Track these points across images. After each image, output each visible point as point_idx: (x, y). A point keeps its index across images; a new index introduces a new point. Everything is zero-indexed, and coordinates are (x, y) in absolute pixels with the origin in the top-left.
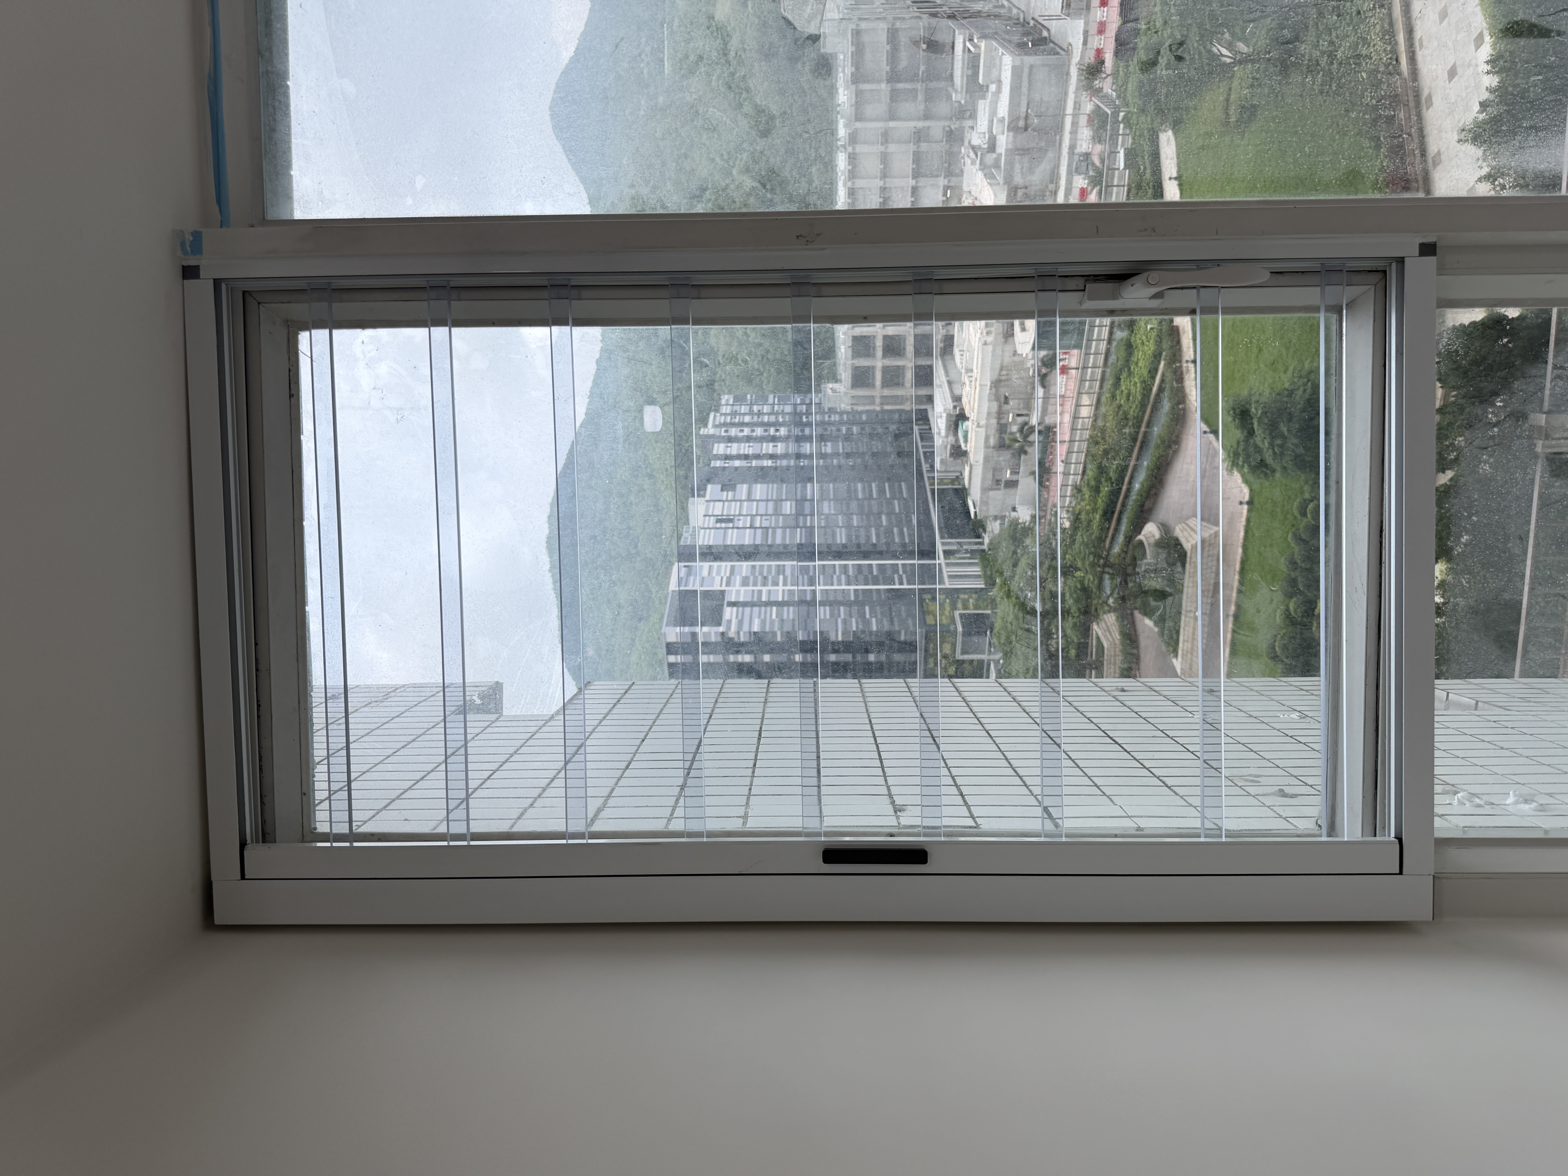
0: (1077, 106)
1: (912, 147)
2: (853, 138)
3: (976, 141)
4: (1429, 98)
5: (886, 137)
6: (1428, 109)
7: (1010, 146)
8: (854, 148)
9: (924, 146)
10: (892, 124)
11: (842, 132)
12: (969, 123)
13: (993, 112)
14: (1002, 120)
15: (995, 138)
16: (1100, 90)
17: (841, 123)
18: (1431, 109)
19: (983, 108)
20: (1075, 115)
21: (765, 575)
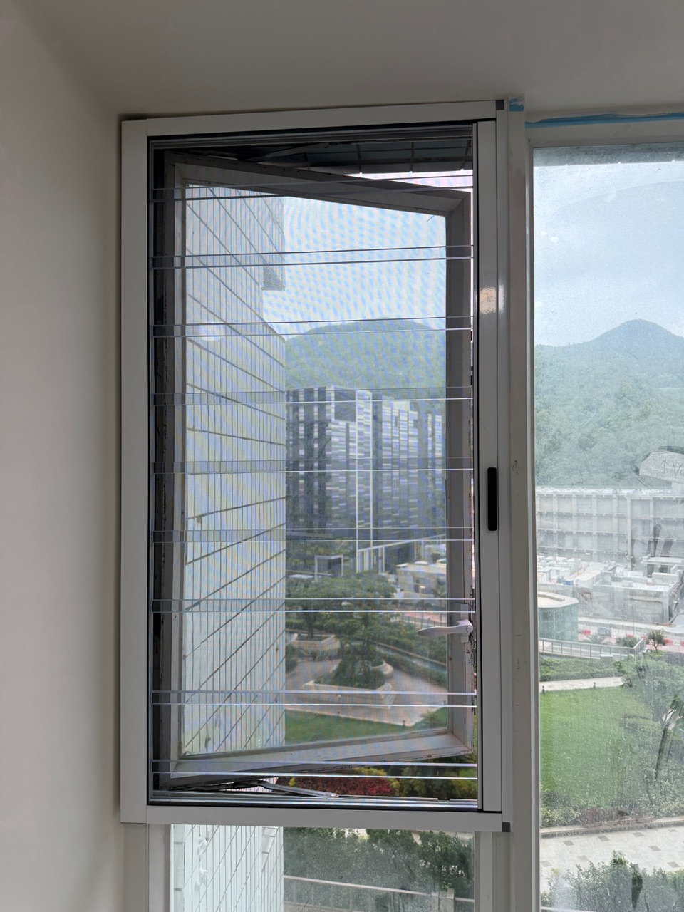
0: (639, 630)
1: (615, 533)
2: (621, 498)
3: (618, 570)
4: (640, 835)
5: (621, 517)
6: (634, 834)
7: (615, 590)
8: (615, 499)
9: (616, 540)
10: (629, 521)
11: (625, 492)
12: (629, 566)
13: (635, 581)
14: (631, 586)
15: (621, 581)
16: (648, 643)
17: (630, 491)
18: (634, 836)
19: (638, 574)
20: (633, 628)
21: (365, 445)
